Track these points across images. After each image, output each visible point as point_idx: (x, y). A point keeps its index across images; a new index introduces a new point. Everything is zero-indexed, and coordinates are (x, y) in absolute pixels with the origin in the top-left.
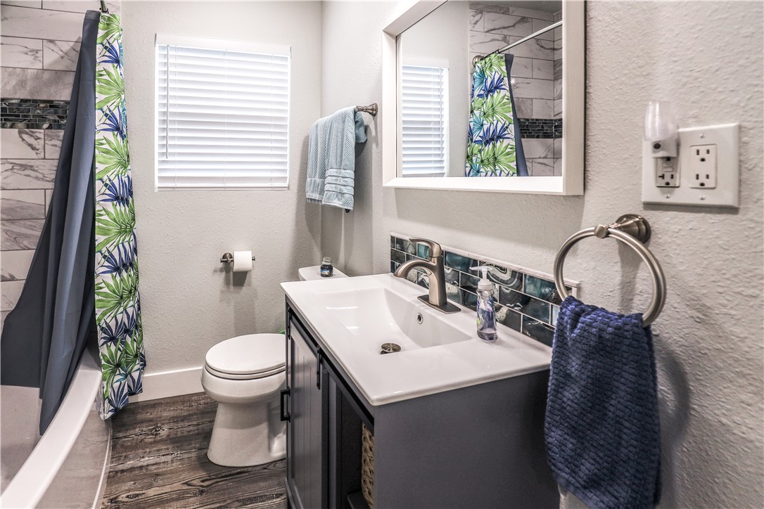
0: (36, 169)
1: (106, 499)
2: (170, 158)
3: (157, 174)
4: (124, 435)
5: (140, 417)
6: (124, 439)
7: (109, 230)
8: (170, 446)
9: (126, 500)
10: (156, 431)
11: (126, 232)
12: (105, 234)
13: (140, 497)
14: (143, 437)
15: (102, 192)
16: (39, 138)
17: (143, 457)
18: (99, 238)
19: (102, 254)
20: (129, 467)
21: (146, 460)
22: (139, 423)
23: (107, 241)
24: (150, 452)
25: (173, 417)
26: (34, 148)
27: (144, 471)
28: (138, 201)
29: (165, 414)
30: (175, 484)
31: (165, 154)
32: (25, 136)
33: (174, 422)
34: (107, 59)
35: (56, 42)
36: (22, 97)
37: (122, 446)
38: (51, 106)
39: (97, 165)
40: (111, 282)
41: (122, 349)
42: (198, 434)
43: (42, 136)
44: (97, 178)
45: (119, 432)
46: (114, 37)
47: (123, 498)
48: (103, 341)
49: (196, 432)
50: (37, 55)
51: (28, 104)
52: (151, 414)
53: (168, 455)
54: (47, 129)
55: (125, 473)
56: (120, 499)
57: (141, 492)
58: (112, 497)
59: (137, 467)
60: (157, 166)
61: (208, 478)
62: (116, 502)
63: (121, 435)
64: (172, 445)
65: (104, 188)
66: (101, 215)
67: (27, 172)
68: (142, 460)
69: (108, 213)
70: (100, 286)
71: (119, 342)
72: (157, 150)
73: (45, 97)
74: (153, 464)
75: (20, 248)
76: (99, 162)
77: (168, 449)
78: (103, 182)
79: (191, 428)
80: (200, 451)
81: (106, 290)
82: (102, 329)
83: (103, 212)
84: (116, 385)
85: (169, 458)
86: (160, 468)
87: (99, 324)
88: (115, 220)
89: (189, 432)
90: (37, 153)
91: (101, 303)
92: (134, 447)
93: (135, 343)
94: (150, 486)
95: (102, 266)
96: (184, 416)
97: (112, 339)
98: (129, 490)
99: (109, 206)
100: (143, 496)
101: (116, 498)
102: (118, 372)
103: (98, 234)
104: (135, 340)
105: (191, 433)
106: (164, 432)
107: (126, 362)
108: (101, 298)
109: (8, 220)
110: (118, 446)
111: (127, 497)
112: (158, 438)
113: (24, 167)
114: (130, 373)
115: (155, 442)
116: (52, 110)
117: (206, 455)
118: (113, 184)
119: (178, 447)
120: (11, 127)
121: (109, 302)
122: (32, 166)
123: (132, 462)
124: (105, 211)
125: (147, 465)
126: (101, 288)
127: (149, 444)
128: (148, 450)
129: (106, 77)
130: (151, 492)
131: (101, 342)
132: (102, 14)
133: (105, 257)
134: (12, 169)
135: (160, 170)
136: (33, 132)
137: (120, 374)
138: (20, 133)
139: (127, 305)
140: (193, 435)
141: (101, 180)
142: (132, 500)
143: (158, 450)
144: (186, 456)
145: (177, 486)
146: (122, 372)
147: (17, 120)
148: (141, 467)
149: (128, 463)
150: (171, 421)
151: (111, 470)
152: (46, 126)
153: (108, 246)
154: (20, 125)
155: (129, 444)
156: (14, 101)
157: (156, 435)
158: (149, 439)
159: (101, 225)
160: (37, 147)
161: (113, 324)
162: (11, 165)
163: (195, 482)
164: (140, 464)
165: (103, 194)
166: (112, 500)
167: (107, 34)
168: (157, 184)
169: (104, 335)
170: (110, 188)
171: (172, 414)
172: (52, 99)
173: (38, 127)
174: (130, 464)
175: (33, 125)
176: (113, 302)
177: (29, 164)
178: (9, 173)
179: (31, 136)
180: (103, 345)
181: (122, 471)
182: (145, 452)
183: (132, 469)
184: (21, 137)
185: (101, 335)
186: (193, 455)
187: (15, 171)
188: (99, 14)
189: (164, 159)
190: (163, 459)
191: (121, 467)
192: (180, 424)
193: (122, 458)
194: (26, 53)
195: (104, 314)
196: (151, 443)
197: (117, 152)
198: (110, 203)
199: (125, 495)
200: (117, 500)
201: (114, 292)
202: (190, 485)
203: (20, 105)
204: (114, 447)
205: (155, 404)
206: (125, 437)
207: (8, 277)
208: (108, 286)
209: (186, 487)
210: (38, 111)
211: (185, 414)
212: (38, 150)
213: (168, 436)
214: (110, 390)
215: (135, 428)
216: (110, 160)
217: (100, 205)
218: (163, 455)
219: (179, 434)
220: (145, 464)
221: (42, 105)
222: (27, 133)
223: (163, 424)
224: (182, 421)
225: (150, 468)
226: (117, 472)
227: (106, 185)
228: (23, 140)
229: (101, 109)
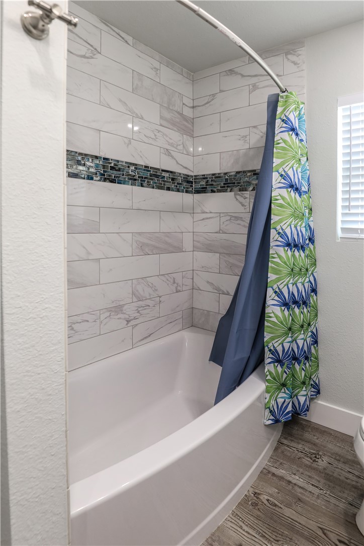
0: (244, 220)
1: (252, 489)
2: (352, 211)
3: (339, 225)
4: (288, 444)
5: (307, 435)
6: (286, 448)
7: (280, 271)
8: (323, 481)
9: (266, 502)
10: (316, 457)
11: (299, 274)
12: (276, 274)
13: (277, 509)
14: (302, 455)
15: (275, 239)
16: (246, 198)
17: (295, 474)
18: (271, 277)
19: (273, 290)
20: (280, 474)
21: (295, 479)
22: (303, 440)
23: (278, 280)
24: (302, 473)
25: (337, 454)
26: (243, 205)
27: (290, 487)
28: (320, 249)
29: (330, 446)
30: (311, 522)
31: (349, 207)
32: (238, 197)
33: (335, 459)
34: (283, 129)
35: (259, 127)
36: (237, 170)
37: (283, 452)
38: (254, 174)
39: (272, 216)
40: (280, 314)
41: (288, 373)
42: (356, 487)
43: (248, 196)
44: (272, 227)
45: (286, 438)
46: (290, 110)
47: (264, 498)
48: (270, 360)
49: (354, 483)
50: (246, 139)
51: (241, 174)
52: (317, 439)
53: (317, 487)
54: (252, 190)
55: (275, 478)
56: (262, 498)
57: (280, 505)
58: (257, 491)
59: (286, 480)
60: (339, 218)
61: (347, 542)
62: (257, 498)
63: (285, 442)
64: (325, 481)
65: (278, 235)
66: (274, 258)
67: (239, 222)
68: (293, 476)
69: (280, 257)
70: (270, 315)
71: (285, 366)
72: (340, 203)
73: (250, 169)
74: (300, 487)
75: (232, 274)
76: (274, 214)
77: (319, 482)
78: (277, 231)
79: (350, 476)
80: (349, 507)
81: (274, 319)
82: (270, 350)
83: (275, 256)
84: (280, 401)
85: (316, 491)
86: (305, 495)
87: (267, 346)
88: (285, 263)
89: (347, 479)
90: (245, 209)
91: (270, 329)
92: (292, 460)
93: (303, 372)
94: (289, 506)
95: (273, 299)
96: (347, 459)
97: (279, 361)
98: (271, 496)
99: (281, 251)
100: (279, 510)
101: (259, 494)
102: (283, 390)
103: (271, 273)
104: (303, 369)
105: (348, 481)
106: (323, 463)
107: (292, 384)
108: (269, 325)
109: (226, 254)
110: (280, 451)
111: (268, 500)
112: (314, 465)
113: (237, 218)
114: (296, 396)
115: (310, 467)
116: (255, 177)
117: (354, 515)
118: (285, 233)
119: (329, 486)
120: (230, 191)
121: (277, 330)
122: (242, 218)
123: (284, 472)
124: (277, 255)
125: (295, 484)
126: (270, 317)
127: (305, 465)
128: (301, 470)
129: (283, 145)
130: (288, 512)
131: (267, 361)
132: (281, 94)
133: (276, 292)
134: (230, 219)
135: (343, 222)
136: (243, 194)
137: (285, 393)
138: (235, 195)
139: (297, 337)
140: (349, 484)
141: (275, 229)
142: (270, 506)
143: (310, 477)
144: (333, 501)
145: (313, 525)
146: (287, 391)
147: (233, 186)
148: (289, 482)
149: (281, 471)
150: (334, 457)
151: (266, 467)
152: (251, 188)
153: (279, 284)
154: (236, 189)
155: (289, 454)
156: (232, 174)
157: (314, 461)
158: (307, 461)
159: (273, 265)
160: (245, 204)
161: (280, 349)
162: (230, 217)
163: (331, 535)
164: (290, 479)
165: (276, 240)
166: (256, 493)
167: (284, 110)
168: (340, 233)
169: (271, 356)
170: (282, 236)
171: (336, 450)
172: (255, 169)
173: (246, 190)
174: (281, 472)
175: (243, 189)
176: (281, 331)
177: (240, 216)
178: (228, 222)
179: (242, 196)
180: (269, 363)
181: (274, 474)
182: (298, 471)
183: (281, 478)
184: (236, 198)
185: (267, 354)
186: (342, 506)
187: (232, 221)
188: (278, 95)
189: (347, 211)
190: (311, 488)
191: (273, 470)
192: (341, 465)
193: (278, 463)
194: (240, 140)
195: (272, 339)
196: (306, 466)
197: (290, 205)
198: (282, 249)
199: (266, 497)
200: (259, 497)
201: (282, 323)
202: (325, 534)
203: (236, 176)
204: (276, 449)
205: (325, 431)
206: (288, 446)
207: (226, 292)
208: (277, 317)
209: (320, 533)
210: (246, 178)
211: (350, 458)
212: (245, 206)
213: (325, 469)
214: (273, 402)
215: (299, 443)
216: (283, 213)
217: (274, 249)
218: (313, 485)
219: (335, 475)
220: (294, 481)
221: (249, 174)
222: (239, 195)
223: (324, 455)
224: (344, 463)
225: (296, 488)
226: (269, 472)
227: (279, 233)
228: (237, 199)
229: (278, 171)
